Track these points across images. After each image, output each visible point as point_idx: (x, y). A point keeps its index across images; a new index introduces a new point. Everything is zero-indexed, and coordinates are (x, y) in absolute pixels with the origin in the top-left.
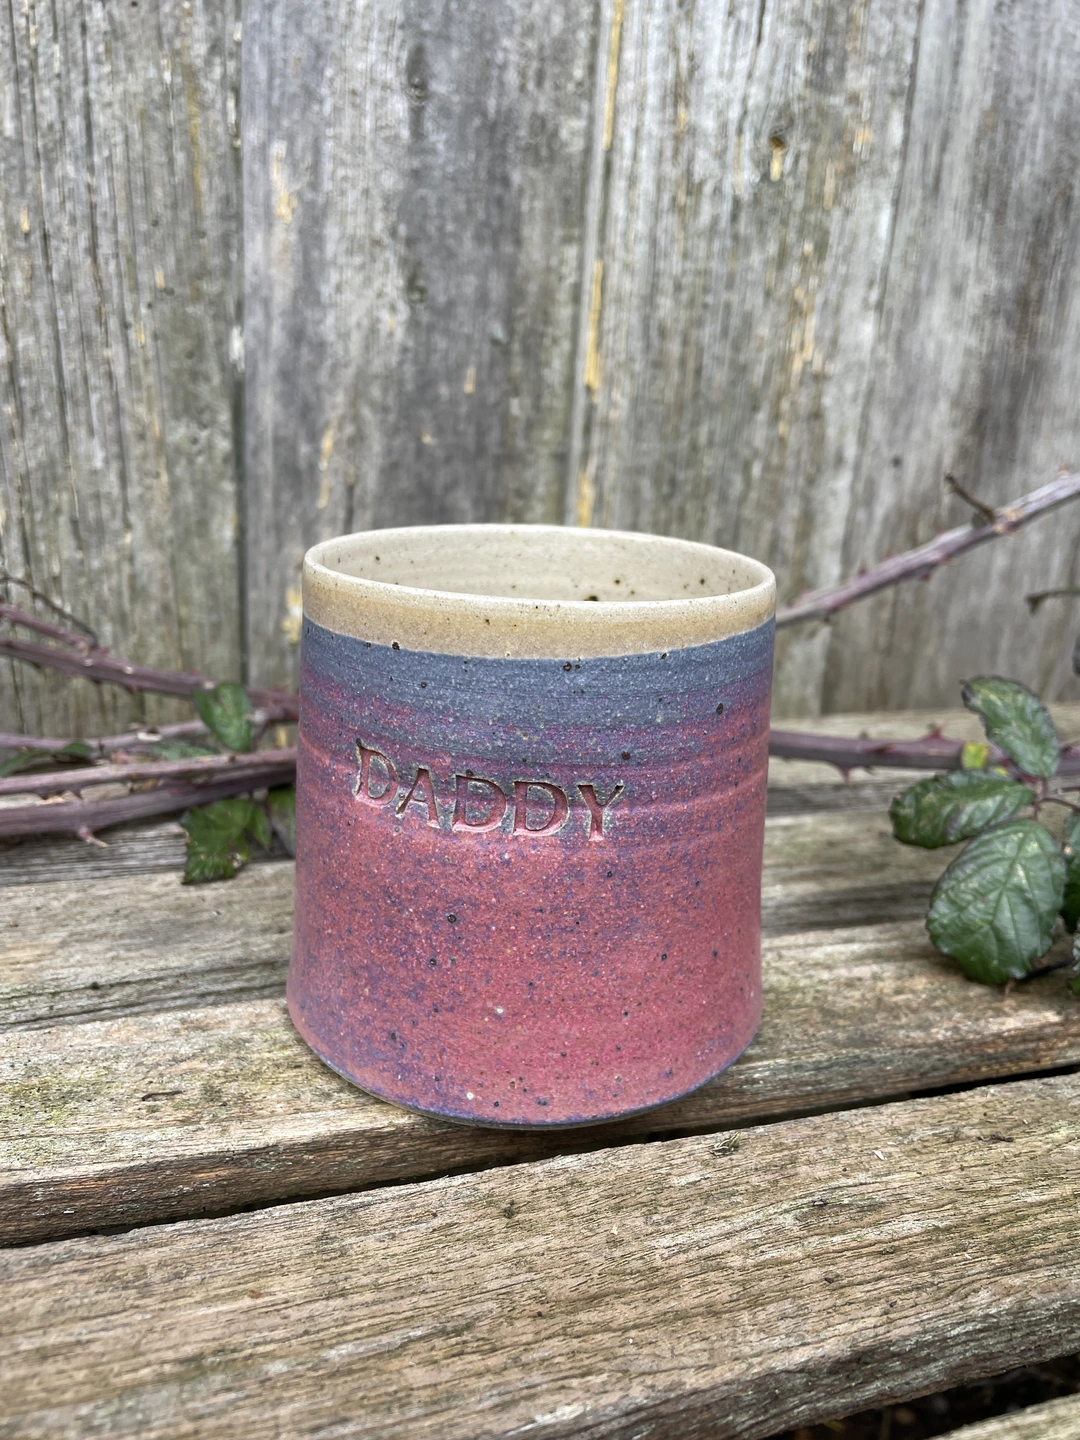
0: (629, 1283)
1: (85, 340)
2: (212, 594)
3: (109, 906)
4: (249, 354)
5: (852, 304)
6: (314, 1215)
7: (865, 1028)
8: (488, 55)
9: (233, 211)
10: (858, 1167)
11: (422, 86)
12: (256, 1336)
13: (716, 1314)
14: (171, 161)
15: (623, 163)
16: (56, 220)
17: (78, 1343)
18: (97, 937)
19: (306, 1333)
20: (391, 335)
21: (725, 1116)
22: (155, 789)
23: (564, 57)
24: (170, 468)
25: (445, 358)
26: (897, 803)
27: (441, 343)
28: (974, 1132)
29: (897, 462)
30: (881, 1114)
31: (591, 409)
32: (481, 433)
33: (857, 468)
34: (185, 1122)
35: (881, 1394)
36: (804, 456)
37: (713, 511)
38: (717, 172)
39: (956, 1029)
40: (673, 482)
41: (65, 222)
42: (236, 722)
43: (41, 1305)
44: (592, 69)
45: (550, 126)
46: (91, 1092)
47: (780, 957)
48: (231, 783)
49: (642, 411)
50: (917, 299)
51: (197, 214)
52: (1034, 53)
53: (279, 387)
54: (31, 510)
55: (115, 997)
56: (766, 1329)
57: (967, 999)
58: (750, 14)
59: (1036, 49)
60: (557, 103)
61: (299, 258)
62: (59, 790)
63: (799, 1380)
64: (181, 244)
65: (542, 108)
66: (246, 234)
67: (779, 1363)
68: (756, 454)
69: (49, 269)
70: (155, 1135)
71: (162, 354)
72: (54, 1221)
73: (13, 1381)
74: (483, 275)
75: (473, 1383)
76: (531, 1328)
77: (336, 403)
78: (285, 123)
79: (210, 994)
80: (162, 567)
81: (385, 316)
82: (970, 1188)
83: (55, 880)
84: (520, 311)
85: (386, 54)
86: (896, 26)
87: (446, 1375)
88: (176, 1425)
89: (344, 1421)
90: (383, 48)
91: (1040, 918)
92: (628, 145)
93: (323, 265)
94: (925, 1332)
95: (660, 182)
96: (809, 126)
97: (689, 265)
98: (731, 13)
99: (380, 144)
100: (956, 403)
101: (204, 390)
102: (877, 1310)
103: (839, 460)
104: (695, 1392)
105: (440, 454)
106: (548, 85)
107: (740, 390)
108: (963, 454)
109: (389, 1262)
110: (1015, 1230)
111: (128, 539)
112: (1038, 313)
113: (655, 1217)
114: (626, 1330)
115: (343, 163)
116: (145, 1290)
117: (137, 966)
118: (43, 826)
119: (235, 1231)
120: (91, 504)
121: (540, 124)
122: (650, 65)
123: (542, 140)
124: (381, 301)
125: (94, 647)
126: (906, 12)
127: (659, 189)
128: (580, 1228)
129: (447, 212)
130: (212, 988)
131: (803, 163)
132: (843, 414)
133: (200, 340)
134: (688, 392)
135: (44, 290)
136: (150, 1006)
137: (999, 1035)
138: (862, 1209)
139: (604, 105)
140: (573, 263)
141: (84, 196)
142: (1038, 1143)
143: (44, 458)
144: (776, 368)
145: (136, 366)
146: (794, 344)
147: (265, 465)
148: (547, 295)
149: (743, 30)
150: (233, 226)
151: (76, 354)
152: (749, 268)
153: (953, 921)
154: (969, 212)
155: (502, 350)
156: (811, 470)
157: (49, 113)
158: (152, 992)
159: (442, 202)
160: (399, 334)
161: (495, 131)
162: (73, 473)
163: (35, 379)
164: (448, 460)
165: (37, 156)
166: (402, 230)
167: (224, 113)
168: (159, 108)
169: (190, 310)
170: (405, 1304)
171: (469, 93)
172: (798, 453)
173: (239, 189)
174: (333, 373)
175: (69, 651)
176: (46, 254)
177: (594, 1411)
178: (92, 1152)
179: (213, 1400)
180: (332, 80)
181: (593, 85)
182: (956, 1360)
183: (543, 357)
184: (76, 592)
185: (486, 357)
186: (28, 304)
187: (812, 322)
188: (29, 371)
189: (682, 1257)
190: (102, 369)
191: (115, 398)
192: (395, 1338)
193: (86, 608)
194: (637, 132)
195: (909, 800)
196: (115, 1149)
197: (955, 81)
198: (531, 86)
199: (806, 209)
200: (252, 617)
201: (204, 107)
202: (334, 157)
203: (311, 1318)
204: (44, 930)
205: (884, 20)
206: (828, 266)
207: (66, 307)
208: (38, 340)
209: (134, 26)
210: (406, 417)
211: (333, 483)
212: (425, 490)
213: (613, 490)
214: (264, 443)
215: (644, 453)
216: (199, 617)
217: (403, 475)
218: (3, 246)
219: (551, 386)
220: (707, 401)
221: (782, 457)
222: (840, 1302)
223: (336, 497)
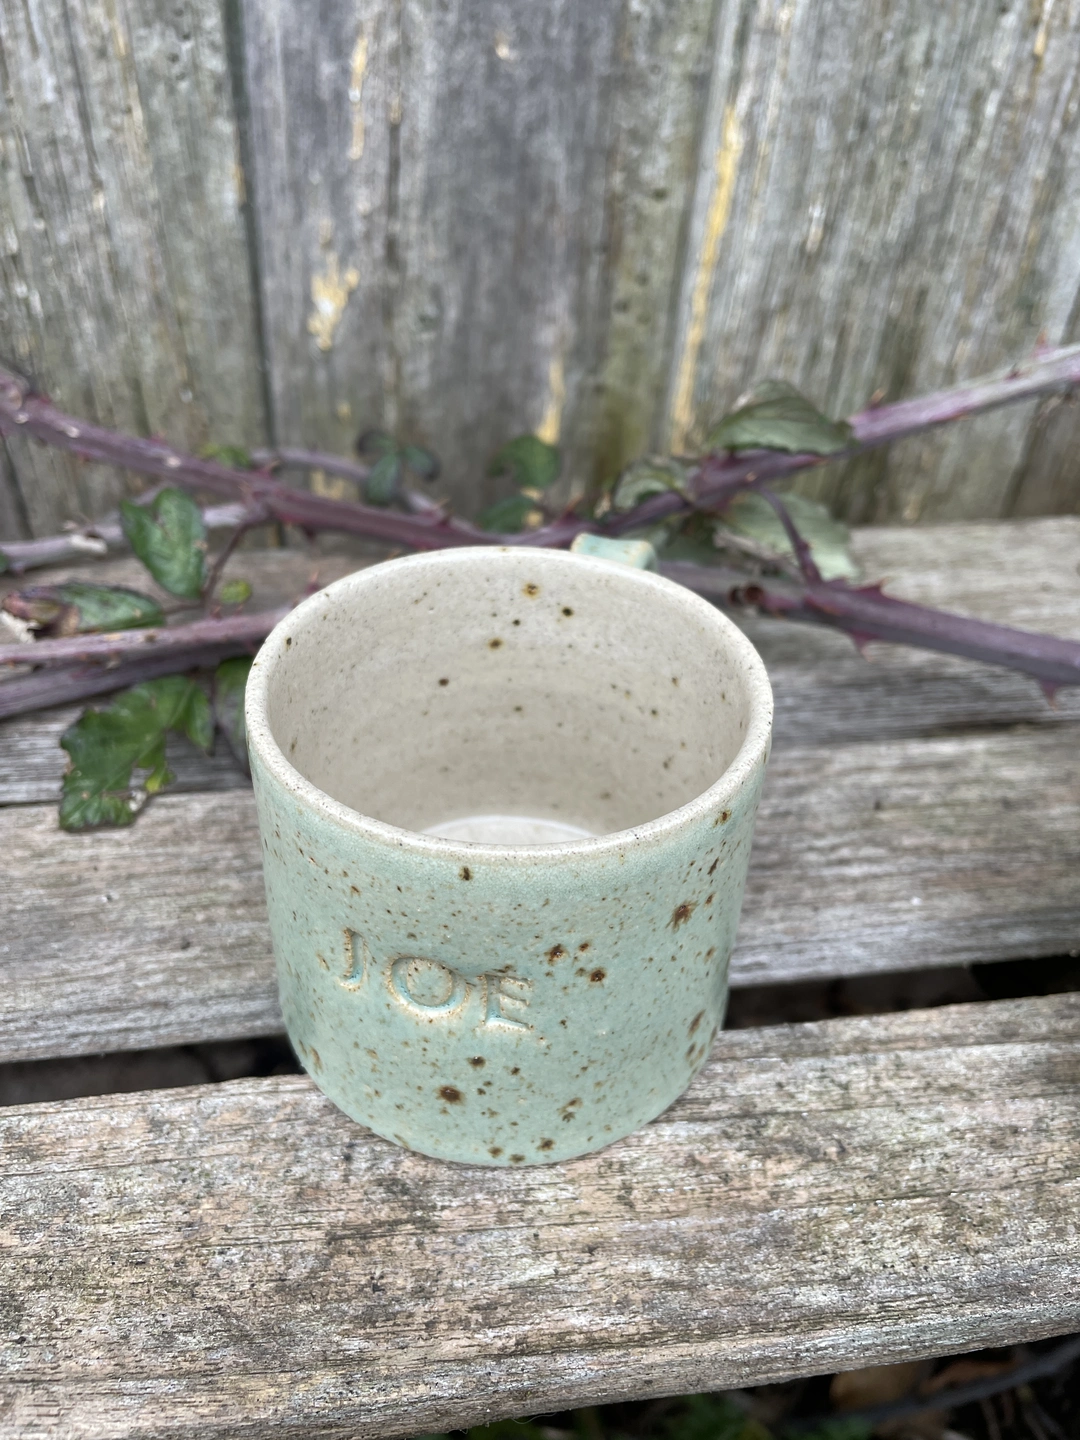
24: (144, 97)
32: (584, 40)
37: (918, 167)
40: (863, 124)
42: (181, 554)
68: (994, 81)
80: (148, 243)
105: (521, 74)
111: (99, 202)
120: (46, 153)
147: (273, 92)
162: (18, 109)
184: (43, 275)
193: (57, 296)
200: (271, 312)
210: (473, 17)
211: (370, 121)
212: (498, 130)
213: (772, 135)
214: (271, 60)
215: (825, 77)
216: (201, 311)
217: (467, 107)
221: (1031, 86)
223: (375, 141)
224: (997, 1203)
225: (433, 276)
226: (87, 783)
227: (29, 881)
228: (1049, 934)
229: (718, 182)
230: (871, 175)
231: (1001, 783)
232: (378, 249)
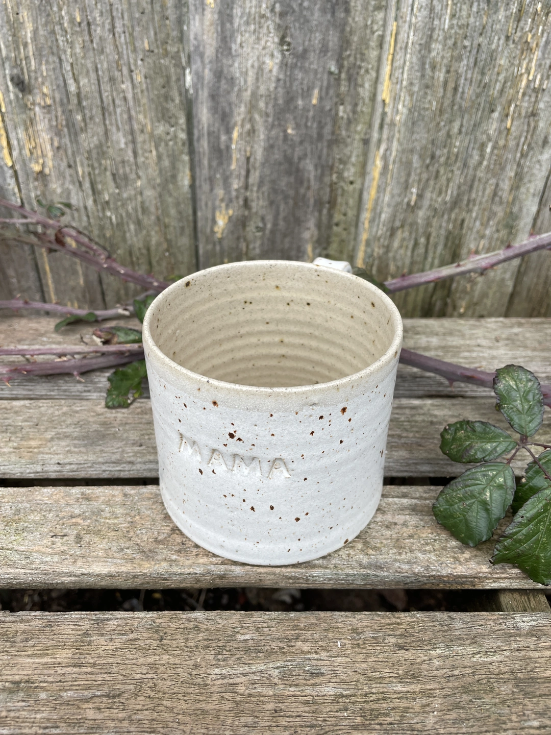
1: (112, 80)
2: (180, 213)
3: (77, 418)
4: (195, 85)
9: (182, 2)
10: (325, 648)
16: (93, 15)
18: (66, 437)
20: (271, 71)
24: (157, 148)
25: (302, 84)
27: (299, 75)
30: (355, 618)
31: (384, 114)
32: (321, 127)
36: (522, 140)
37: (457, 172)
40: (433, 157)
41: (98, 15)
46: (34, 528)
49: (416, 114)
51: (163, 6)
54: (93, 168)
61: (219, 28)
62: (65, 354)
64: (156, 24)
66: (191, 16)
68: (489, 139)
69: (92, 41)
70: (49, 558)
71: (150, 86)
74: (325, 33)
77: (240, 113)
80: (156, 198)
81: (268, 60)
84: (347, 53)
93: (233, 32)
101: (171, 106)
103: (546, 141)
105: (297, 139)
107: (483, 99)
111: (139, 183)
113: (220, 657)
116: (13, 644)
120: (121, 166)
124: (265, 52)
133: (168, 78)
134: (447, 102)
135: (91, 54)
140: (381, 23)
143: (97, 143)
144: (509, 84)
145: (137, 93)
146: (523, 69)
147: (204, 145)
148: (364, 42)
150: (184, 11)
151: (108, 88)
152: (495, 21)
153: (446, 509)
155: (335, 78)
160: (275, 71)
162: (111, 150)
163: (89, 101)
166: (278, 8)
169: (162, 61)
172: (518, 138)
174: (238, 96)
176: (90, 34)
178: (23, 562)
183: (360, 81)
184: (117, 208)
185: (325, 84)
186: (83, 61)
187: (537, 55)
190: (122, 95)
191: (128, 111)
193: (121, 216)
196: (32, 562)
200: (200, 224)
207: (101, 63)
208: (89, 81)
210: (278, 119)
211: (238, 156)
212: (288, 160)
213: (394, 162)
214: (203, 134)
215: (416, 140)
216: (174, 223)
217: (276, 151)
218: (69, 30)
219: (363, 98)
220: (460, 107)
221: (506, 140)
222: (274, 724)
223: (240, 164)
224: (382, 543)
225: (261, 212)
226: (115, 393)
227: (95, 423)
228: (437, 469)
229: (374, 179)
230: (437, 176)
231: (431, 415)
232: (241, 202)
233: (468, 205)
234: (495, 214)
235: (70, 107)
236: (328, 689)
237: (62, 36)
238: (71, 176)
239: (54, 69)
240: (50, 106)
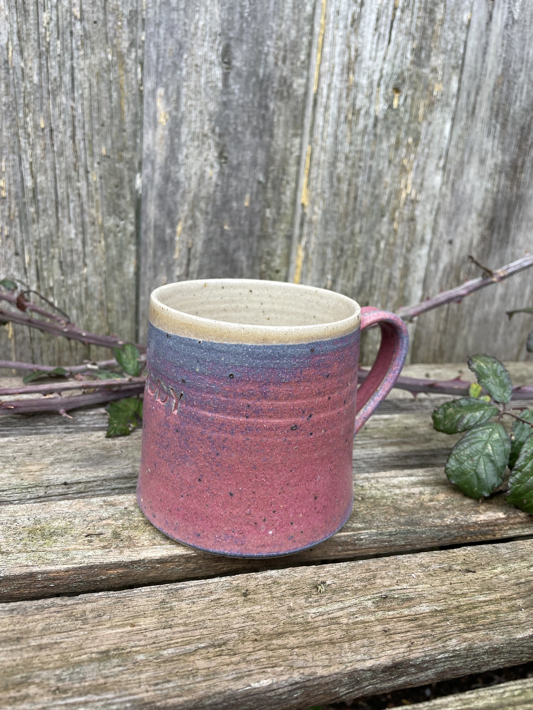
0: (296, 628)
1: (69, 178)
2: (123, 297)
3: (72, 446)
4: (144, 187)
5: (431, 167)
6: (159, 592)
7: (414, 517)
8: (260, 48)
9: (139, 119)
10: (404, 581)
11: (229, 63)
12: (132, 643)
13: (333, 643)
14: (111, 96)
15: (322, 100)
16: (57, 123)
17: (56, 643)
18: (67, 461)
19: (154, 643)
20: (211, 178)
21: (347, 555)
22: (94, 392)
23: (296, 50)
24: (106, 238)
25: (236, 189)
26: (435, 412)
27: (234, 183)
28: (458, 568)
29: (451, 242)
30: (416, 557)
31: (304, 215)
32: (252, 225)
33: (431, 244)
34: (104, 547)
35: (406, 682)
36: (406, 239)
37: (361, 263)
38: (368, 105)
39: (456, 519)
40: (342, 250)
41: (61, 124)
42: (132, 362)
43: (40, 626)
44: (309, 55)
45: (289, 82)
46: (64, 532)
47: (378, 482)
48: (129, 390)
49: (328, 216)
50: (462, 164)
51: (122, 121)
52: (523, 49)
53: (157, 202)
54: (41, 256)
55: (74, 489)
56: (355, 651)
57: (462, 505)
58: (385, 30)
59: (524, 46)
60: (292, 71)
61: (169, 142)
62: (51, 392)
63: (369, 674)
64: (114, 135)
65: (285, 74)
66: (144, 131)
67: (359, 666)
68: (382, 237)
69: (53, 145)
70: (91, 553)
71: (104, 186)
72: (46, 589)
73: (28, 658)
74: (255, 152)
75: (225, 668)
76: (252, 646)
77: (184, 210)
78: (164, 79)
79: (117, 489)
80: (101, 284)
81: (208, 169)
82: (453, 593)
83: (48, 433)
84: (272, 168)
85: (212, 47)
86: (456, 35)
87: (213, 664)
88: (97, 680)
89: (169, 681)
90: (211, 45)
91: (498, 469)
92: (325, 92)
93: (180, 146)
94: (426, 656)
95: (340, 109)
96: (412, 83)
97: (352, 148)
98: (376, 29)
99: (208, 90)
100: (480, 215)
101: (122, 203)
102: (405, 645)
103: (423, 241)
104: (322, 677)
105: (232, 234)
106: (288, 63)
107: (375, 207)
108: (483, 239)
109: (191, 614)
110: (472, 613)
111: (85, 271)
112: (522, 172)
113: (310, 600)
114: (293, 648)
115: (190, 98)
116: (85, 621)
117: (84, 475)
118: (44, 408)
119: (124, 597)
120: (68, 254)
121: (284, 81)
122: (337, 54)
123: (285, 88)
124: (206, 163)
125: (68, 323)
126: (461, 28)
127: (339, 112)
128: (276, 603)
129: (238, 121)
130: (117, 486)
131: (409, 100)
132: (425, 219)
133: (121, 180)
134: (350, 208)
135: (50, 155)
136: (90, 493)
137: (476, 523)
138: (403, 600)
139: (315, 73)
140: (298, 146)
141: (70, 112)
142: (487, 574)
143: (48, 233)
144: (393, 196)
145: (91, 191)
146: (402, 186)
147: (150, 238)
148: (285, 161)
149: (381, 37)
150: (139, 126)
151: (64, 185)
152: (381, 150)
153: (457, 468)
154: (489, 123)
155: (263, 186)
156: (409, 245)
157: (54, 73)
158: (91, 487)
159: (236, 117)
160: (214, 178)
161: (263, 84)
162: (61, 240)
163: (45, 196)
164: (235, 237)
165: (49, 92)
166: (217, 130)
167: (136, 74)
168: (106, 72)
169: (117, 165)
170: (197, 633)
171: (250, 66)
172: (403, 237)
173: (142, 110)
174: (183, 196)
175: (56, 325)
176: (52, 138)
177: (277, 683)
178: (63, 559)
179: (113, 670)
180: (186, 60)
181: (309, 63)
182: (440, 669)
183: (282, 190)
184: (60, 294)
185: (255, 190)
187: (411, 175)
188: (42, 193)
189: (321, 618)
190: (76, 192)
191: (81, 206)
192: (192, 647)
193: (64, 302)
194: (329, 85)
195: (441, 411)
196: (73, 559)
197: (484, 61)
198: (280, 63)
199: (410, 122)
201: (126, 71)
202: (186, 96)
203: (156, 637)
204: (43, 457)
205: (450, 32)
206: (419, 149)
207: (60, 163)
208: (46, 179)
209: (95, 33)
210: (216, 217)
211: (181, 247)
212: (224, 251)
213: (313, 253)
214: (150, 228)
215: (328, 236)
216: (117, 308)
217: (214, 244)
218: (32, 134)
219: (285, 203)
220: (360, 212)
221: (395, 239)
222: (389, 641)
223: (183, 253)
226: (116, 421)
227: (94, 448)
229: (297, 266)
230: (346, 266)
231: (404, 423)
233: (370, 291)
234: (391, 298)
235: (25, 200)
236: (423, 608)
237: (25, 138)
238: (17, 263)
239: (13, 166)
240: (4, 198)
